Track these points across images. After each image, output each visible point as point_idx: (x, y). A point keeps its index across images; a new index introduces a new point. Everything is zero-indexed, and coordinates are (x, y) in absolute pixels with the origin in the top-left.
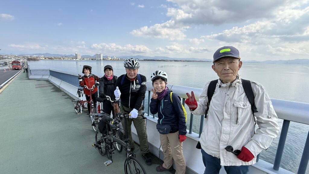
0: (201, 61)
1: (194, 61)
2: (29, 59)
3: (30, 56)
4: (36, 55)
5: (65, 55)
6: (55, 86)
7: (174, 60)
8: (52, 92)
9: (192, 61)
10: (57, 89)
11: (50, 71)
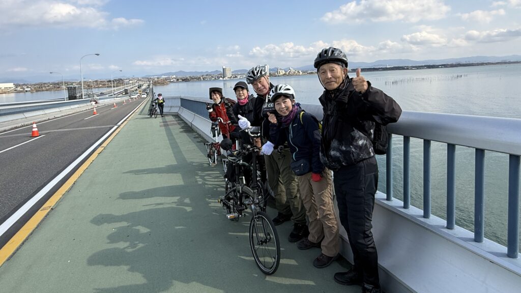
0: (505, 63)
1: (482, 64)
2: (155, 83)
3: (158, 78)
4: (164, 75)
5: (207, 72)
6: (186, 123)
7: (425, 66)
8: (181, 132)
9: (478, 64)
10: (188, 129)
11: (182, 100)
